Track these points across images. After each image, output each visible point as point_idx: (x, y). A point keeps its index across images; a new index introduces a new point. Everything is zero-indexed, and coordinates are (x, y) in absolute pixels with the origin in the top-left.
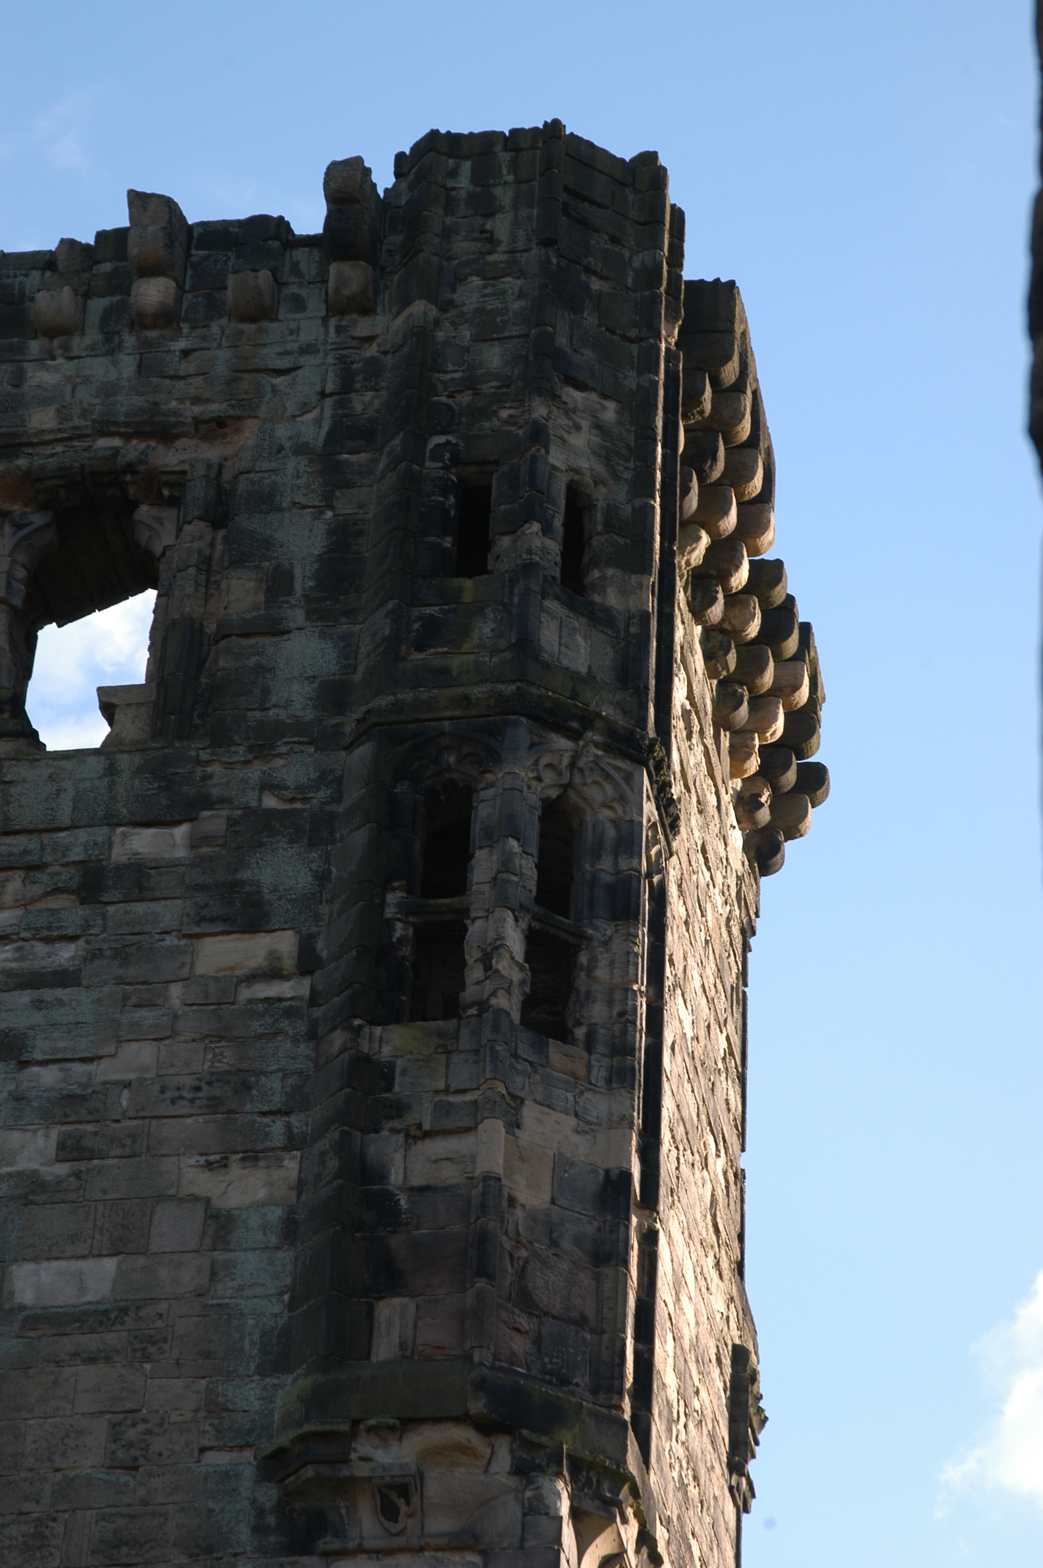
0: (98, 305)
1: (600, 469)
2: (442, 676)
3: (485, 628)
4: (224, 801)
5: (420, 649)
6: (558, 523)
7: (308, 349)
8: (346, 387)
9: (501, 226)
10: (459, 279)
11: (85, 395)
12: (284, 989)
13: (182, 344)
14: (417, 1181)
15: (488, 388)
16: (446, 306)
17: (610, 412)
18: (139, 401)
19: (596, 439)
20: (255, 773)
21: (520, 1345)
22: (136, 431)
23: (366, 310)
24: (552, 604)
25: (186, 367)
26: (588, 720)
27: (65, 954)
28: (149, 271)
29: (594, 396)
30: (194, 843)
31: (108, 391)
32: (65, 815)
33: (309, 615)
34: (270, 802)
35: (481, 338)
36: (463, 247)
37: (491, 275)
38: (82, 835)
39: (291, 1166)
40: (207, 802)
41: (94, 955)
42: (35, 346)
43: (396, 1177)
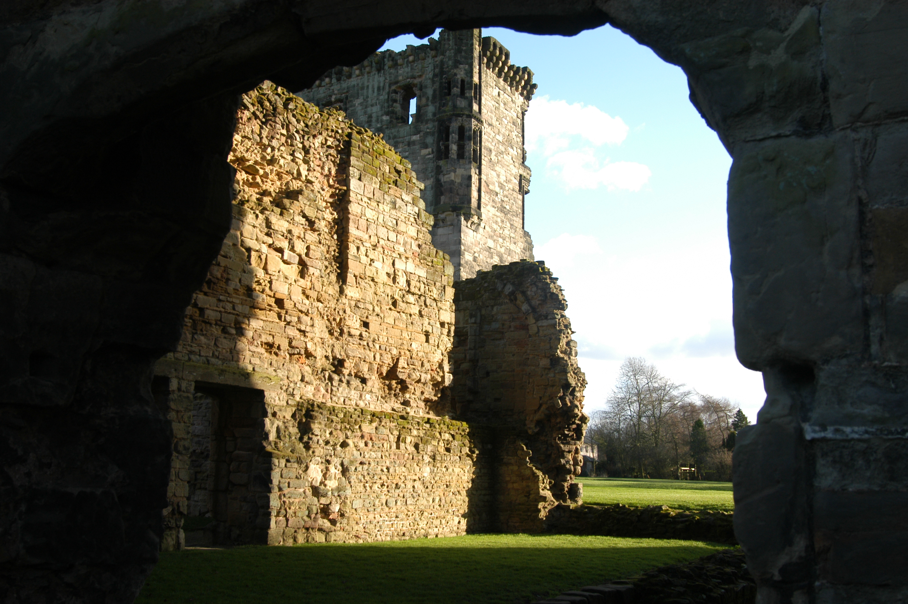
0: (406, 60)
1: (465, 76)
2: (445, 112)
3: (450, 103)
4: (423, 131)
5: (443, 107)
6: (459, 86)
7: (430, 64)
8: (434, 69)
9: (451, 42)
10: (446, 51)
11: (405, 74)
12: (431, 156)
13: (415, 65)
14: (445, 181)
15: (450, 67)
16: (445, 56)
17: (467, 67)
18: (411, 74)
19: (465, 72)
20: (426, 127)
21: (457, 200)
22: (411, 78)
23: (436, 57)
24: (458, 98)
25: (416, 68)
26: (463, 114)
27: (407, 154)
28: (410, 55)
29: (464, 65)
30: (420, 137)
31: (408, 73)
32: (406, 135)
33: (432, 103)
34: (428, 130)
35: (449, 60)
36: (446, 46)
37: (450, 50)
38: (408, 137)
39: (432, 180)
40: (421, 131)
41: (409, 154)
42: (399, 67)
43: (442, 180)
